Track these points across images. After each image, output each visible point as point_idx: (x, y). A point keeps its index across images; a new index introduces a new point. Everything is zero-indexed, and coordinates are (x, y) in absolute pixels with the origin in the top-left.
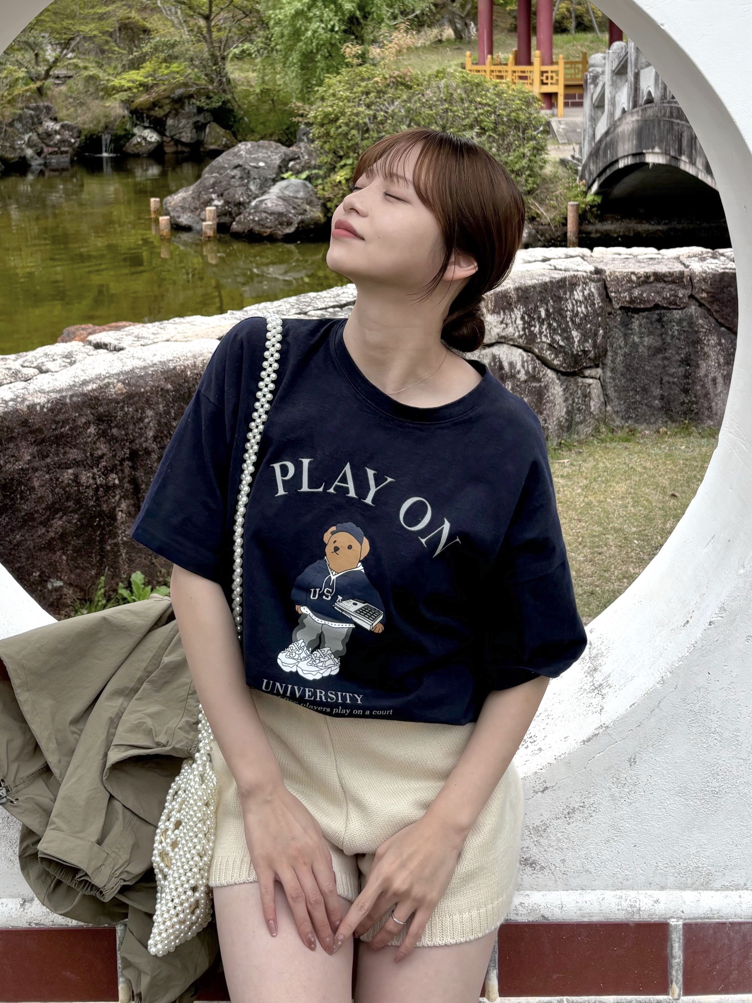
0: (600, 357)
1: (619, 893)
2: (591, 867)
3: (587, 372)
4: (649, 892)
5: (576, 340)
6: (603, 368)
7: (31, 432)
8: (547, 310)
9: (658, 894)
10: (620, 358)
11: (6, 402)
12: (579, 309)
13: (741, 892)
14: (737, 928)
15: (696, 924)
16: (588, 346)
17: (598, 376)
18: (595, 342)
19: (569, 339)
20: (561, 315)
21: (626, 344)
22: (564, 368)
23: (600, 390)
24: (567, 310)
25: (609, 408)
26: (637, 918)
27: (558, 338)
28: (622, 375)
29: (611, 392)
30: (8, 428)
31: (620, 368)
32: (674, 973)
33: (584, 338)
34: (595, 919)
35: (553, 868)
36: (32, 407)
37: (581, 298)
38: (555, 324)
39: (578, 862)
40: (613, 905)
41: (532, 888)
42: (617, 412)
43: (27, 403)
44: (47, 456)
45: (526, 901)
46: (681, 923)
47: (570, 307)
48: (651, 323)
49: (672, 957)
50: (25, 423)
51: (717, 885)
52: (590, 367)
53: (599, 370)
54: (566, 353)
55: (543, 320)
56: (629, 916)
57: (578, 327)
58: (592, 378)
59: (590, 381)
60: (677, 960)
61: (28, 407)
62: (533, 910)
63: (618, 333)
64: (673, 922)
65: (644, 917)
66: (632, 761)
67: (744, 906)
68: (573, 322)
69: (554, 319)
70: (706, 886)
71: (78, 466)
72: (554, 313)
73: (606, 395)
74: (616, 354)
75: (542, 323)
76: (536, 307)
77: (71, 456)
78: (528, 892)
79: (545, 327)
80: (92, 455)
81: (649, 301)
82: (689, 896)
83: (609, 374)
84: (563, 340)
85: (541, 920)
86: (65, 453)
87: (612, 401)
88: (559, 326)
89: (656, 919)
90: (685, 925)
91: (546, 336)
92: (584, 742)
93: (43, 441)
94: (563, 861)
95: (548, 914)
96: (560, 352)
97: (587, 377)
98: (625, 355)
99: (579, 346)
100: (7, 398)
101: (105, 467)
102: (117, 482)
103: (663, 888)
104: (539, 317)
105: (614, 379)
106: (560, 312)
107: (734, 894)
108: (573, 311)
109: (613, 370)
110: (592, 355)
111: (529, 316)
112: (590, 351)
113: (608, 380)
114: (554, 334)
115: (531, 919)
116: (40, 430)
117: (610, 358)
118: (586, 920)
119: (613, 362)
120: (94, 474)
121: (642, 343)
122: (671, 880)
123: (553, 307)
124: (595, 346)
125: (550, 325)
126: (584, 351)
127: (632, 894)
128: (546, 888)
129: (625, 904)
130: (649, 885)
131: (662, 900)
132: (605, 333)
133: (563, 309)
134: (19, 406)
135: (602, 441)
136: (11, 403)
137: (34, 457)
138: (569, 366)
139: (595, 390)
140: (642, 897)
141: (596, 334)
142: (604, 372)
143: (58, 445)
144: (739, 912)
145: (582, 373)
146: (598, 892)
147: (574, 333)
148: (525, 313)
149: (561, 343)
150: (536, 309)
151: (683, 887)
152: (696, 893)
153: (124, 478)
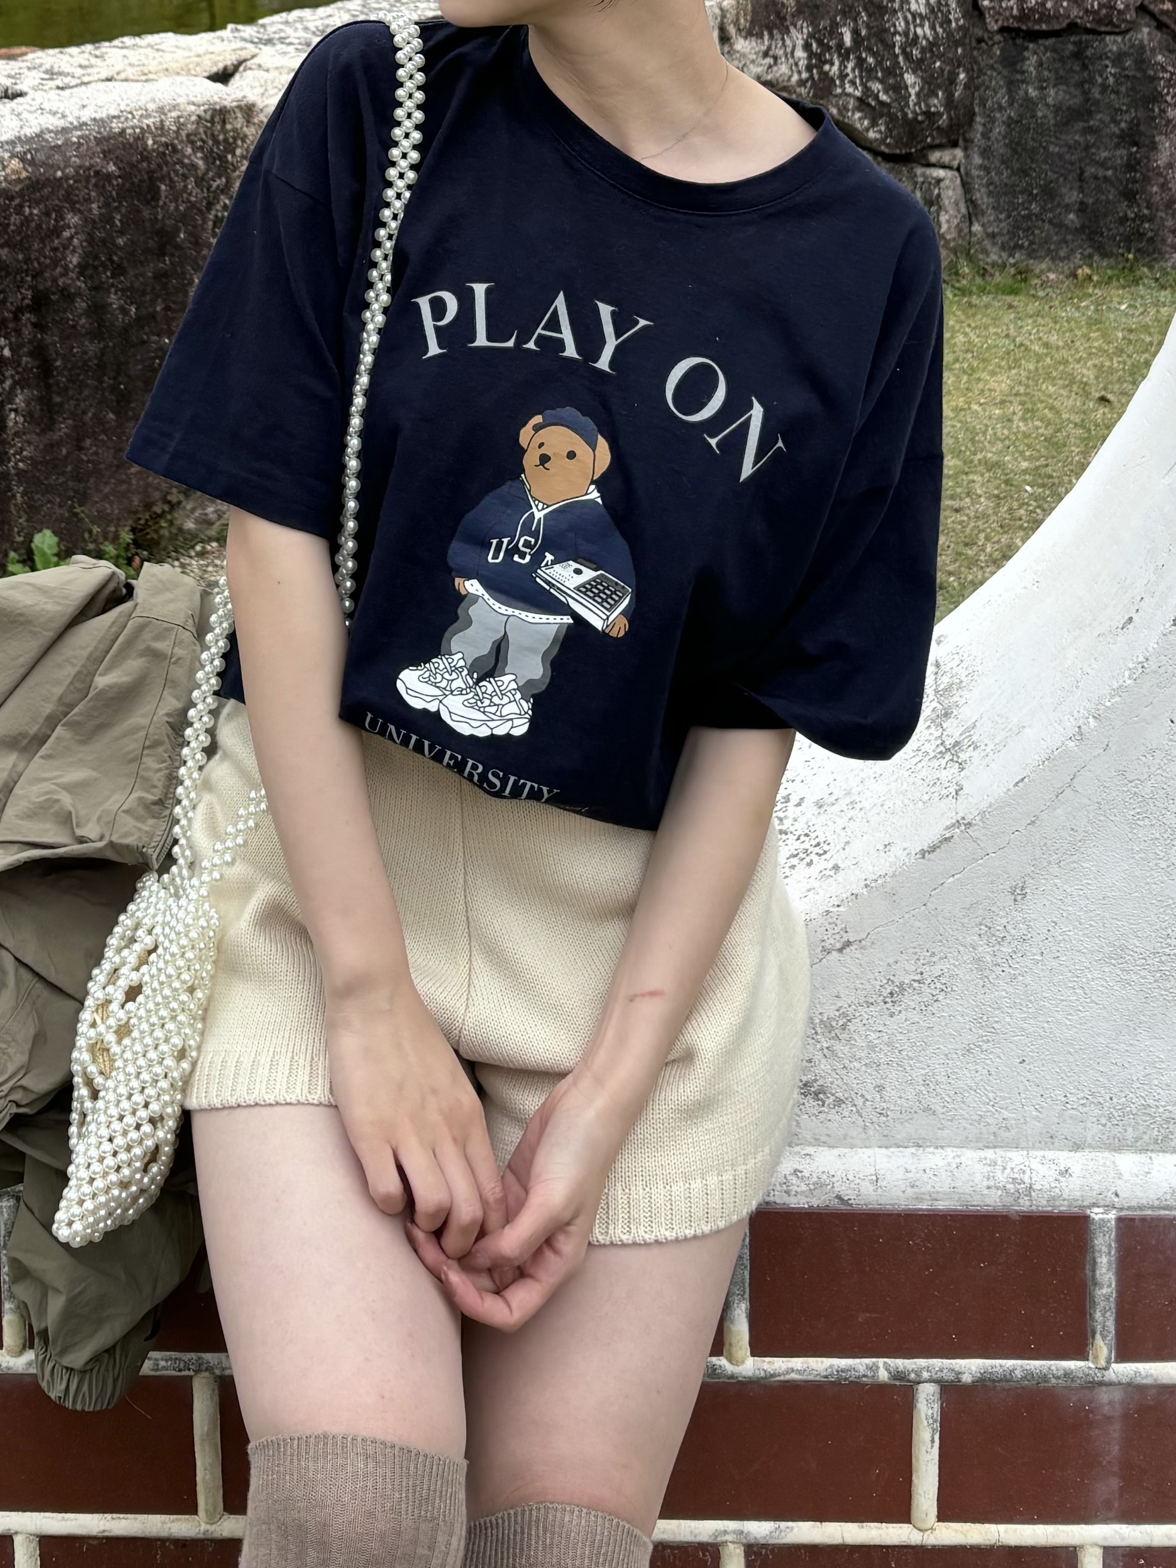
0: (960, 126)
1: (990, 1154)
2: (935, 1103)
3: (935, 156)
5: (913, 92)
6: (965, 149)
8: (855, 32)
10: (998, 130)
12: (919, 31)
16: (937, 103)
17: (955, 164)
18: (950, 96)
19: (898, 89)
20: (882, 41)
21: (1011, 103)
22: (888, 146)
23: (960, 191)
24: (896, 33)
25: (976, 228)
26: (1024, 1206)
27: (876, 86)
28: (1003, 162)
29: (981, 196)
31: (1000, 148)
33: (928, 90)
34: (942, 1205)
37: (923, 10)
38: (871, 60)
39: (910, 1093)
40: (977, 1178)
42: (992, 236)
47: (901, 26)
48: (1062, 60)
52: (940, 147)
53: (959, 153)
54: (892, 118)
55: (848, 51)
57: (917, 66)
58: (944, 167)
59: (941, 173)
63: (995, 80)
68: (908, 56)
69: (869, 50)
72: (868, 37)
73: (971, 202)
74: (993, 120)
75: (845, 57)
76: (835, 25)
79: (850, 65)
81: (1057, 17)
83: (977, 160)
84: (886, 92)
87: (983, 213)
88: (879, 63)
91: (853, 83)
92: (923, 853)
94: (880, 1088)
95: (850, 1194)
96: (881, 116)
97: (934, 165)
98: (1009, 123)
99: (918, 104)
104: (840, 44)
105: (987, 170)
106: (881, 35)
108: (906, 34)
109: (985, 153)
110: (944, 121)
111: (820, 43)
112: (940, 115)
113: (975, 172)
114: (869, 79)
117: (980, 128)
118: (924, 1207)
119: (985, 135)
121: (1043, 98)
123: (868, 26)
124: (949, 102)
125: (860, 62)
126: (928, 114)
129: (1002, 1177)
132: (970, 79)
133: (887, 30)
135: (964, 292)
138: (898, 142)
139: (951, 192)
141: (952, 80)
142: (967, 157)
145: (925, 157)
146: (950, 1153)
147: (909, 78)
148: (811, 36)
149: (883, 97)
150: (833, 30)
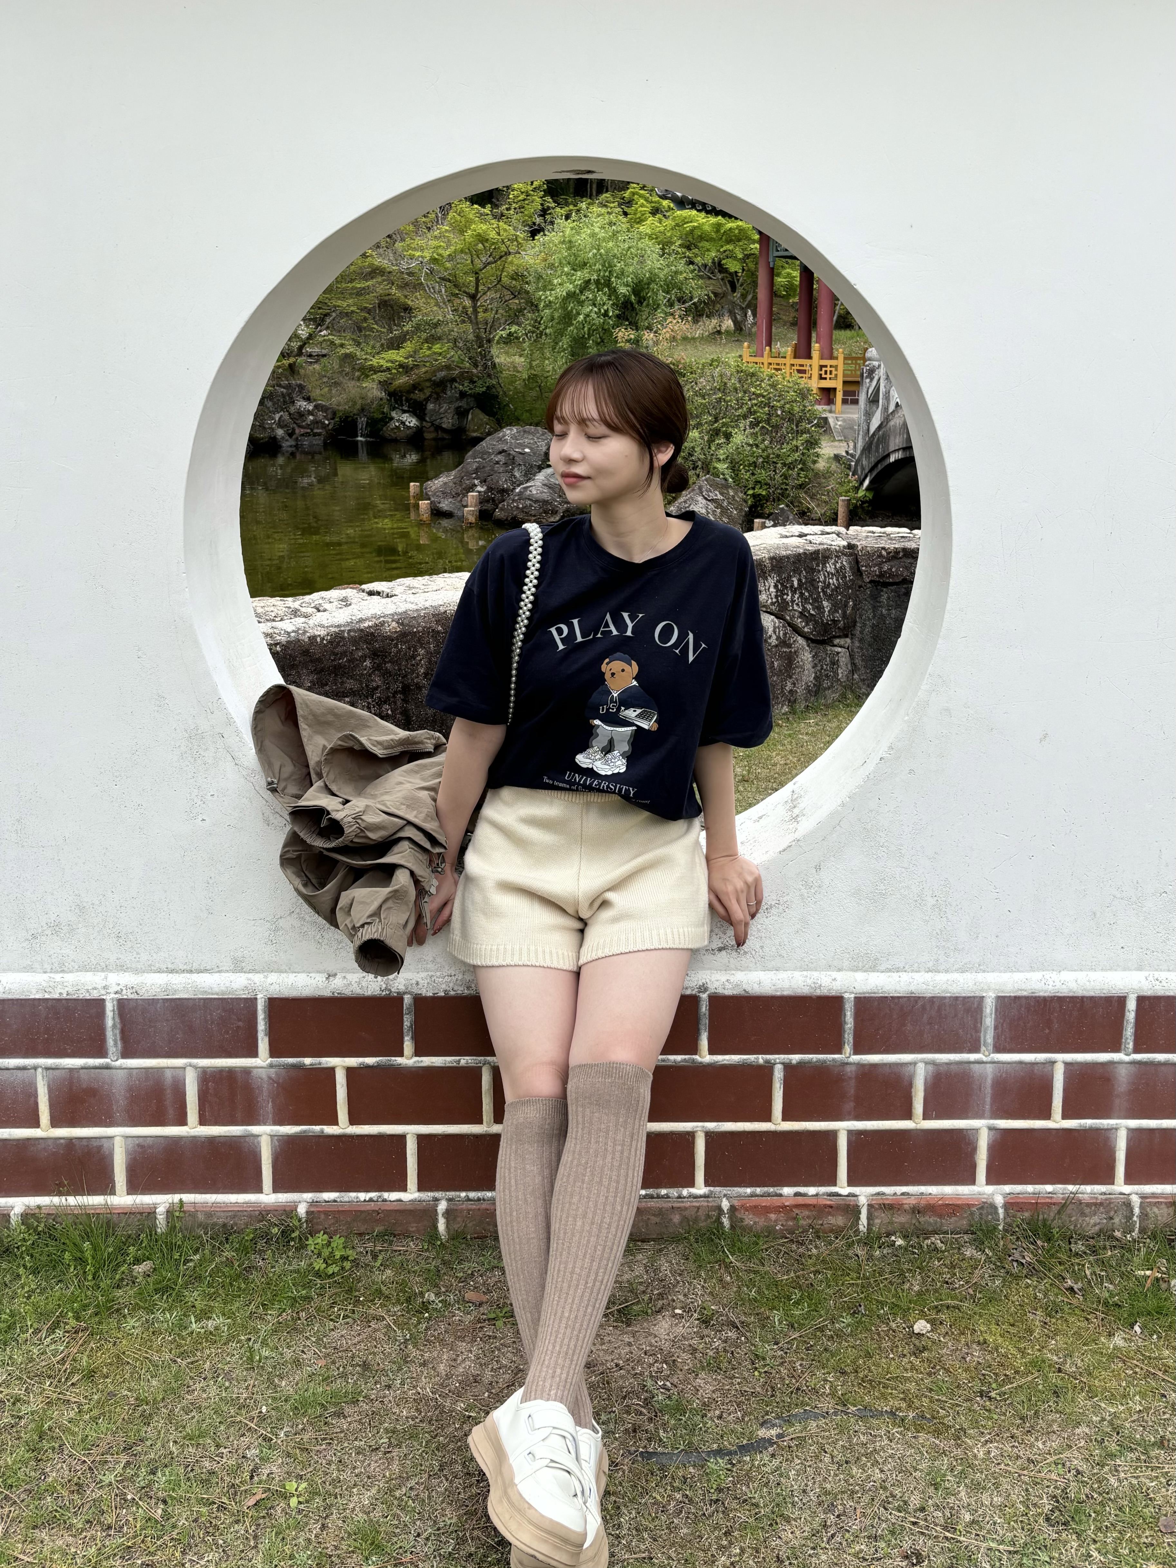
0: (849, 627)
1: (805, 973)
2: (784, 953)
3: (836, 641)
4: (829, 973)
5: (827, 610)
6: (852, 639)
7: (311, 661)
8: (799, 580)
9: (835, 974)
10: (868, 630)
11: (289, 633)
12: (831, 581)
13: (900, 974)
14: (896, 1001)
15: (865, 997)
16: (838, 616)
17: (846, 645)
18: (844, 613)
19: (820, 608)
20: (813, 585)
21: (874, 617)
22: (814, 635)
23: (848, 659)
24: (819, 581)
25: (856, 676)
26: (818, 993)
27: (809, 607)
28: (869, 645)
29: (858, 661)
30: (290, 656)
31: (868, 638)
32: (846, 1036)
33: (835, 608)
34: (786, 993)
35: (754, 953)
36: (313, 638)
37: (833, 571)
38: (807, 594)
39: (774, 949)
40: (800, 982)
41: (737, 969)
42: (864, 680)
43: (308, 634)
44: (327, 685)
45: (732, 979)
46: (853, 996)
47: (822, 578)
48: (899, 596)
49: (845, 1023)
50: (306, 652)
51: (882, 968)
52: (839, 637)
53: (848, 640)
54: (816, 622)
55: (796, 589)
56: (812, 991)
57: (829, 598)
58: (841, 647)
59: (839, 649)
60: (849, 1026)
61: (309, 637)
62: (737, 985)
63: (867, 606)
64: (846, 996)
65: (824, 992)
66: (818, 868)
67: (902, 984)
68: (825, 593)
69: (806, 589)
70: (873, 969)
71: (355, 695)
72: (806, 582)
73: (853, 664)
74: (865, 625)
75: (794, 592)
76: (790, 576)
77: (348, 686)
78: (733, 972)
79: (797, 596)
80: (366, 685)
81: (897, 576)
82: (860, 976)
83: (857, 644)
84: (813, 609)
85: (743, 993)
86: (342, 683)
87: (859, 669)
88: (810, 596)
89: (833, 994)
90: (855, 998)
91: (797, 604)
92: (780, 852)
93: (322, 670)
94: (762, 947)
95: (749, 989)
96: (811, 621)
97: (836, 646)
98: (873, 626)
99: (829, 616)
100: (289, 630)
101: (379, 698)
102: (390, 712)
103: (839, 970)
104: (792, 586)
105: (862, 649)
106: (812, 582)
107: (895, 975)
108: (824, 582)
109: (861, 640)
110: (841, 624)
111: (782, 584)
112: (839, 621)
113: (856, 650)
114: (806, 603)
115: (735, 993)
116: (319, 660)
117: (859, 629)
118: (778, 994)
119: (861, 632)
120: (369, 703)
121: (889, 615)
122: (846, 964)
123: (806, 578)
124: (844, 615)
125: (802, 594)
126: (834, 621)
127: (815, 974)
128: (747, 969)
129: (809, 982)
130: (829, 967)
131: (839, 978)
132: (855, 605)
133: (815, 580)
134: (301, 637)
136: (293, 634)
137: (314, 685)
138: (819, 634)
139: (844, 659)
140: (823, 977)
141: (846, 605)
142: (852, 642)
143: (336, 675)
144: (898, 988)
145: (832, 642)
146: (789, 972)
147: (825, 603)
148: (777, 581)
149: (812, 612)
150: (789, 579)
151: (856, 969)
152: (865, 974)
153: (396, 709)
